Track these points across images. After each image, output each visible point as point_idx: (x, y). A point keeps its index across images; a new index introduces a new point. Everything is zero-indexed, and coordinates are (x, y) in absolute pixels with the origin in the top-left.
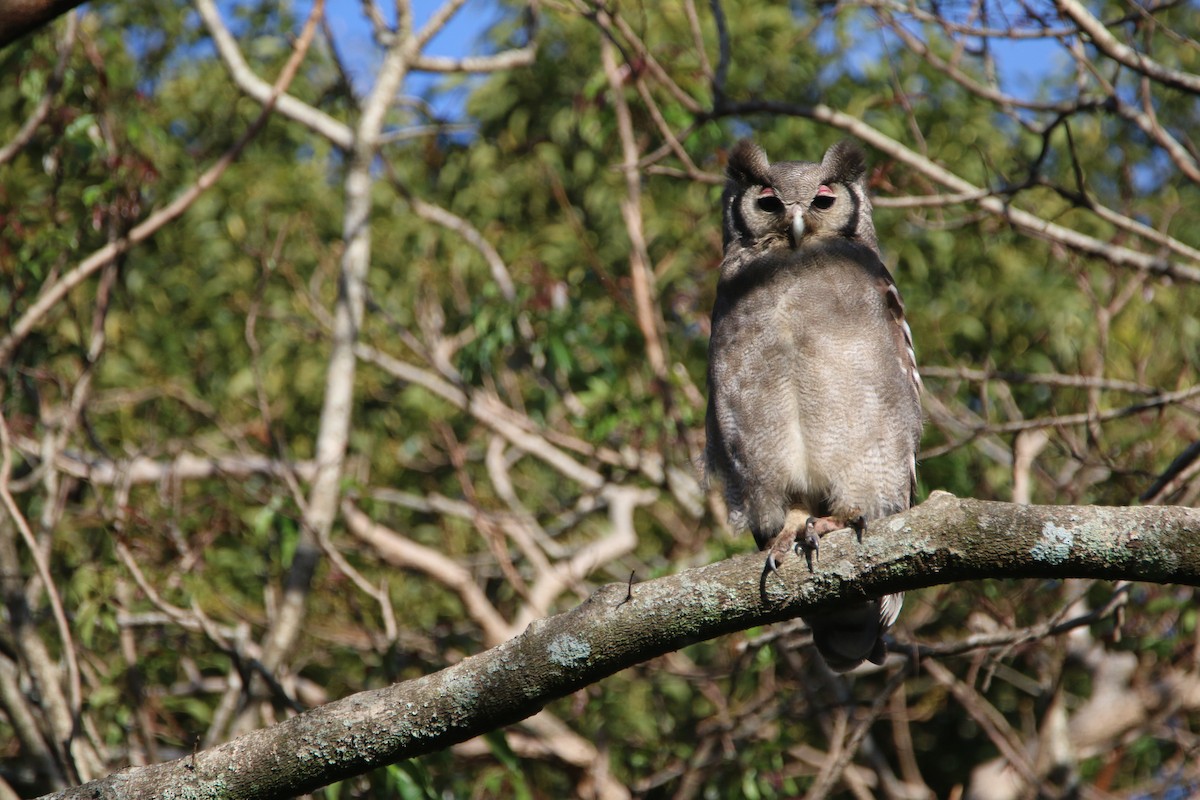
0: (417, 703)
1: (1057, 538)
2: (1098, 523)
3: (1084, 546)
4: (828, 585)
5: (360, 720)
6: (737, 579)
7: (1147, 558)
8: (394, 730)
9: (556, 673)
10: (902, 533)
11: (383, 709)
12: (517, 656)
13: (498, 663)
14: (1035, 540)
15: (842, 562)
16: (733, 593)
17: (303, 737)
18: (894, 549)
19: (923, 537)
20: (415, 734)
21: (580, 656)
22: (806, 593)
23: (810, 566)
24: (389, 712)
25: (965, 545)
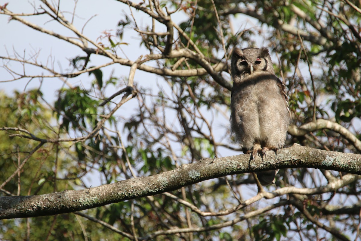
0: (151, 183)
1: (329, 160)
2: (340, 157)
3: (336, 162)
4: (267, 165)
5: (135, 186)
6: (243, 161)
7: (352, 167)
8: (144, 189)
9: (190, 180)
10: (288, 154)
11: (141, 183)
12: (179, 174)
13: (174, 175)
14: (324, 160)
15: (271, 160)
16: (241, 164)
17: (120, 188)
18: (286, 158)
19: (294, 156)
20: (150, 191)
21: (197, 176)
22: (261, 166)
23: (262, 160)
24: (143, 184)
25: (305, 159)
